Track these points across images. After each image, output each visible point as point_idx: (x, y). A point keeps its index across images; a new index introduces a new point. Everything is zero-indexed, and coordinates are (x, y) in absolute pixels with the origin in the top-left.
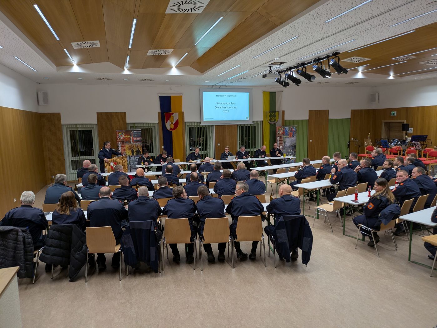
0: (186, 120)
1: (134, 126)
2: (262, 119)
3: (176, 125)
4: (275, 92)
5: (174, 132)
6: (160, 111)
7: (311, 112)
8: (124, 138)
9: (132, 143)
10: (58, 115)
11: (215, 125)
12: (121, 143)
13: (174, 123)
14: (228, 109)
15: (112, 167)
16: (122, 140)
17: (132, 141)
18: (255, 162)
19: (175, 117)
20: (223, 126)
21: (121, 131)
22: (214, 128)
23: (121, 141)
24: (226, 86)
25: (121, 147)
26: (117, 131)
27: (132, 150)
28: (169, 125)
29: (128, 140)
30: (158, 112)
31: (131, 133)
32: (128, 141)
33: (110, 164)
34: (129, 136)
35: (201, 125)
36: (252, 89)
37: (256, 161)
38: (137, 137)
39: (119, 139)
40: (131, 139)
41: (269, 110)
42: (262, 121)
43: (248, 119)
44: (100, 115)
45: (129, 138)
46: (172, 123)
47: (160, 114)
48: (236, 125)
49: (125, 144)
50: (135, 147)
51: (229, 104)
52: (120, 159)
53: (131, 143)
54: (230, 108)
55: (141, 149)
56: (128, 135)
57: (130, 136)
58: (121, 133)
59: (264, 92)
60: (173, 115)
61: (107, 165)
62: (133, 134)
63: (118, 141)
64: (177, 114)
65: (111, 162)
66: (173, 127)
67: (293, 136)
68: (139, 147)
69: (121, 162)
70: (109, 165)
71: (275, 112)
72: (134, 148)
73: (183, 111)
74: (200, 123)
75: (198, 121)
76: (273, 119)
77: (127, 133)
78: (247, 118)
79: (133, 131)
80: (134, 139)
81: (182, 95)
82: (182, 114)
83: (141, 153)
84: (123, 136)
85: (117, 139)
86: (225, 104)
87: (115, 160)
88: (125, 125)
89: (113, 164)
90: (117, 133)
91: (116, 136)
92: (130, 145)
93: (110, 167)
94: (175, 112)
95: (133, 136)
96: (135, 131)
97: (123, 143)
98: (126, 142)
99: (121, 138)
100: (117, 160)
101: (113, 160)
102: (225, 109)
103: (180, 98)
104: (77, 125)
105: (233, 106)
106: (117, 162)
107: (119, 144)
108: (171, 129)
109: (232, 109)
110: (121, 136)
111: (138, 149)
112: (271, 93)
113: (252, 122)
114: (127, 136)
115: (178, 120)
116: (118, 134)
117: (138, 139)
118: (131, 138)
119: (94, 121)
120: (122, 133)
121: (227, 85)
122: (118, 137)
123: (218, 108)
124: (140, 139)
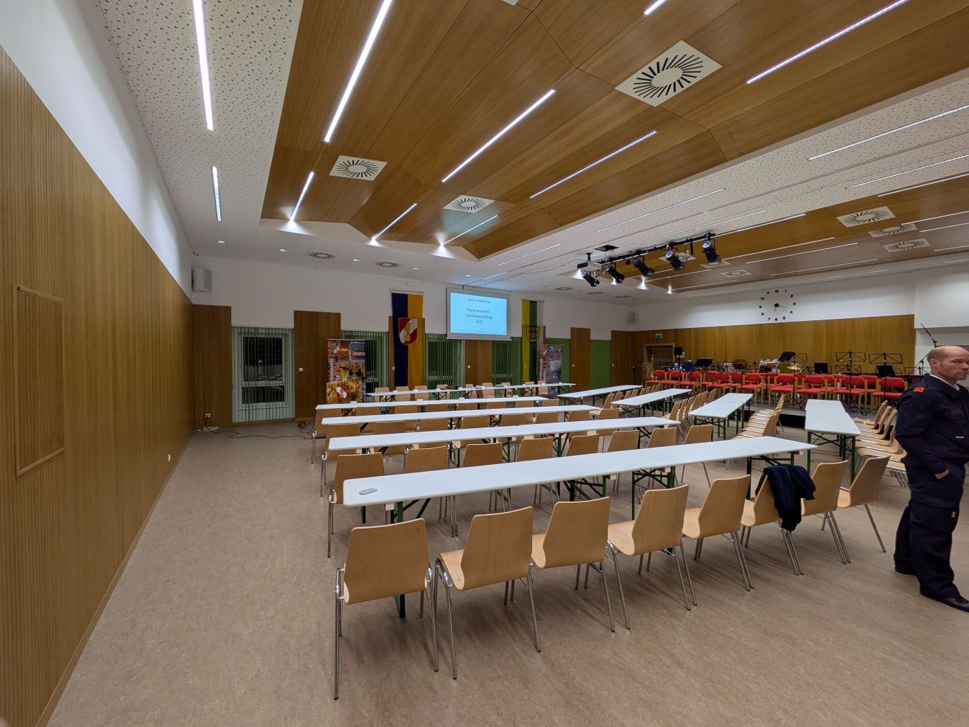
0: (427, 331)
1: (351, 335)
2: (521, 335)
3: (414, 336)
4: (536, 302)
5: (410, 346)
6: (391, 314)
7: (573, 330)
8: (339, 352)
11: (465, 340)
12: (334, 359)
13: (411, 332)
14: (482, 319)
15: (338, 394)
16: (336, 354)
17: (350, 357)
19: (413, 325)
20: (476, 341)
21: (335, 341)
22: (463, 344)
23: (334, 356)
24: (480, 288)
25: (333, 366)
26: (328, 340)
27: (351, 371)
28: (403, 336)
29: (345, 355)
30: (389, 317)
31: (350, 345)
32: (345, 357)
33: (335, 389)
34: (347, 350)
35: (447, 338)
38: (357, 352)
39: (332, 353)
40: (350, 354)
41: (528, 324)
42: (521, 338)
43: (505, 334)
44: (298, 315)
45: (347, 352)
46: (408, 333)
47: (392, 319)
48: (491, 341)
49: (339, 360)
50: (354, 366)
51: (484, 312)
52: (353, 382)
53: (349, 360)
54: (483, 317)
55: (363, 370)
56: (345, 348)
57: (349, 349)
58: (334, 344)
59: (523, 300)
60: (410, 322)
61: (330, 392)
62: (353, 346)
63: (329, 355)
64: (416, 320)
65: (338, 386)
67: (558, 359)
68: (361, 366)
70: (334, 392)
71: (536, 327)
72: (353, 369)
73: (423, 317)
74: (446, 335)
75: (443, 332)
76: (533, 336)
77: (344, 344)
78: (504, 332)
79: (352, 341)
80: (354, 354)
81: (422, 294)
82: (422, 322)
84: (338, 349)
85: (327, 353)
86: (478, 311)
87: (345, 383)
88: (338, 332)
90: (329, 343)
91: (327, 348)
92: (348, 363)
95: (353, 350)
96: (354, 343)
97: (336, 359)
98: (341, 358)
99: (335, 351)
100: (347, 382)
102: (478, 319)
103: (419, 298)
105: (488, 315)
106: (348, 386)
107: (331, 361)
108: (406, 342)
109: (487, 319)
110: (335, 349)
112: (531, 302)
113: (510, 338)
114: (343, 350)
115: (416, 329)
116: (329, 346)
117: (360, 354)
118: (350, 352)
122: (329, 350)
123: (469, 316)
124: (363, 354)
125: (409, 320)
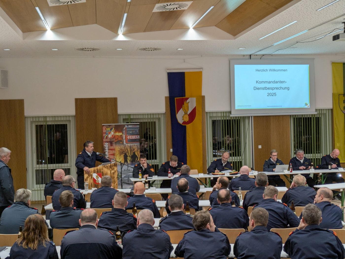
0: (209, 107)
1: (128, 119)
2: (330, 107)
3: (192, 116)
5: (188, 127)
6: (167, 94)
8: (114, 137)
9: (125, 143)
10: (21, 102)
11: (254, 117)
12: (109, 143)
13: (189, 112)
14: (274, 91)
15: (94, 180)
16: (110, 139)
17: (125, 141)
18: (321, 176)
19: (191, 104)
20: (267, 118)
21: (110, 126)
22: (252, 122)
23: (109, 141)
24: (272, 55)
25: (109, 149)
26: (103, 126)
27: (125, 154)
28: (181, 117)
29: (119, 139)
31: (124, 129)
32: (119, 141)
33: (91, 175)
34: (121, 134)
35: (231, 116)
36: (314, 59)
37: (324, 174)
38: (132, 135)
39: (107, 138)
40: (124, 138)
41: (342, 92)
42: (332, 110)
43: (308, 106)
44: (79, 102)
45: (121, 136)
46: (186, 113)
47: (168, 99)
48: (288, 115)
49: (114, 145)
50: (129, 150)
51: (277, 82)
52: (107, 168)
53: (123, 143)
54: (277, 88)
55: (138, 154)
56: (120, 132)
57: (123, 133)
58: (109, 129)
59: (333, 63)
60: (188, 101)
61: (87, 177)
62: (128, 129)
63: (104, 140)
64: (194, 99)
65: (94, 172)
66: (187, 119)
68: (136, 150)
69: (109, 172)
70: (90, 177)
72: (128, 152)
73: (203, 94)
74: (230, 112)
75: (227, 109)
77: (118, 128)
78: (306, 104)
79: (128, 125)
80: (129, 137)
81: (201, 70)
82: (201, 100)
83: (137, 159)
84: (112, 133)
85: (102, 138)
86: (270, 82)
87: (100, 169)
88: (115, 116)
89: (97, 176)
90: (104, 128)
91: (102, 133)
92: (122, 147)
93: (92, 181)
94: (192, 96)
95: (127, 133)
96: (129, 126)
97: (111, 143)
98: (116, 143)
99: (110, 136)
100: (102, 169)
101: (97, 170)
102: (270, 91)
103: (198, 75)
104: (46, 117)
105: (283, 85)
106: (103, 172)
107: (106, 145)
108: (184, 123)
109: (282, 90)
110: (110, 133)
111: (134, 153)
113: (315, 111)
114: (118, 134)
115: (196, 107)
116: (104, 131)
117: (134, 137)
118: (124, 136)
119: (72, 111)
120: (111, 129)
121: (274, 54)
122: (104, 135)
123: (258, 89)
124: (138, 137)
125: (187, 99)
